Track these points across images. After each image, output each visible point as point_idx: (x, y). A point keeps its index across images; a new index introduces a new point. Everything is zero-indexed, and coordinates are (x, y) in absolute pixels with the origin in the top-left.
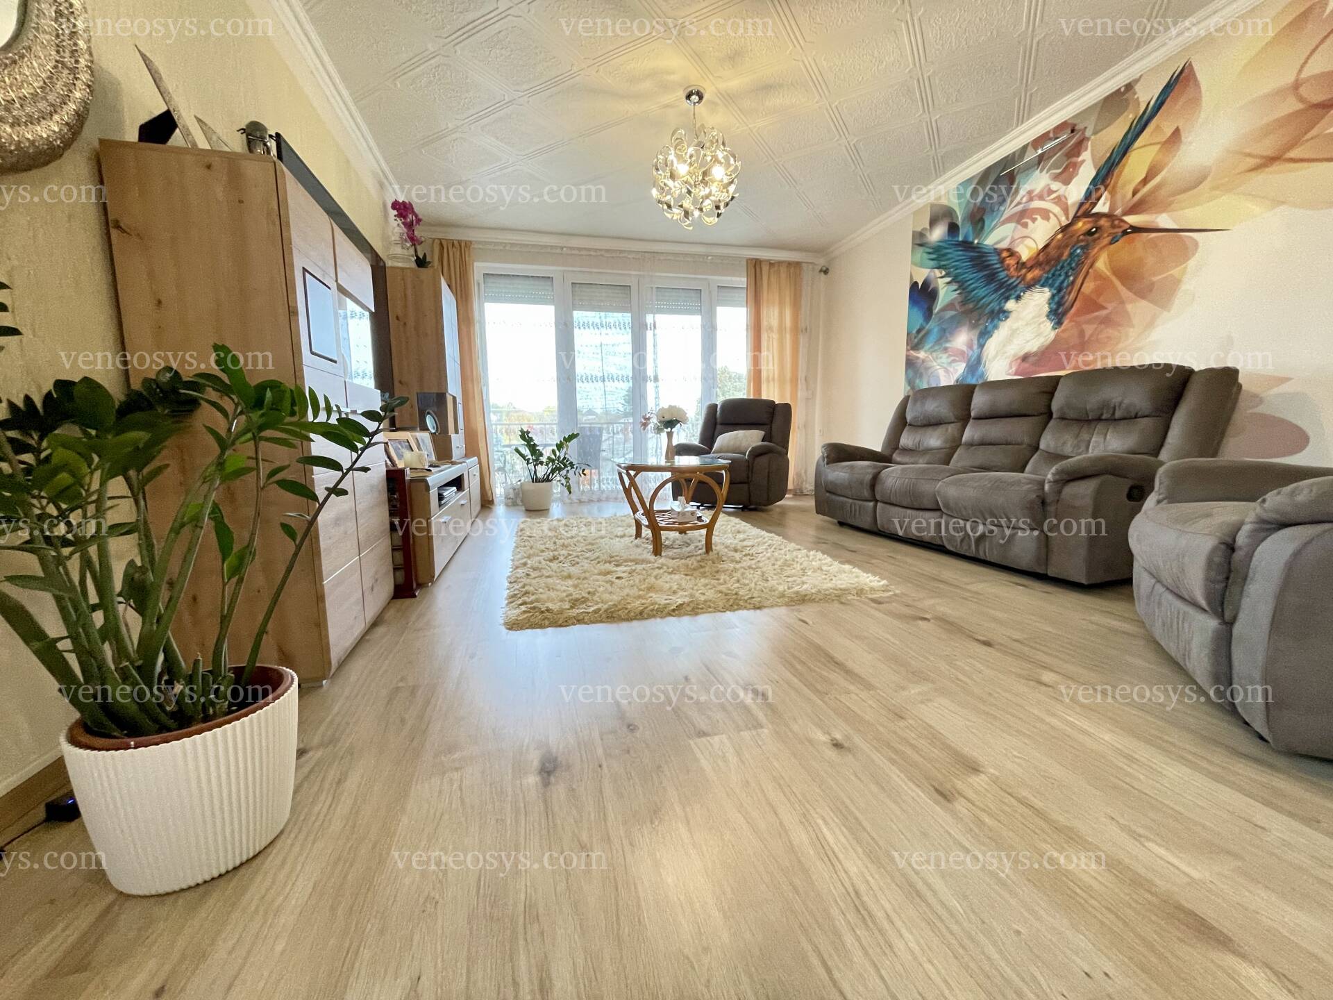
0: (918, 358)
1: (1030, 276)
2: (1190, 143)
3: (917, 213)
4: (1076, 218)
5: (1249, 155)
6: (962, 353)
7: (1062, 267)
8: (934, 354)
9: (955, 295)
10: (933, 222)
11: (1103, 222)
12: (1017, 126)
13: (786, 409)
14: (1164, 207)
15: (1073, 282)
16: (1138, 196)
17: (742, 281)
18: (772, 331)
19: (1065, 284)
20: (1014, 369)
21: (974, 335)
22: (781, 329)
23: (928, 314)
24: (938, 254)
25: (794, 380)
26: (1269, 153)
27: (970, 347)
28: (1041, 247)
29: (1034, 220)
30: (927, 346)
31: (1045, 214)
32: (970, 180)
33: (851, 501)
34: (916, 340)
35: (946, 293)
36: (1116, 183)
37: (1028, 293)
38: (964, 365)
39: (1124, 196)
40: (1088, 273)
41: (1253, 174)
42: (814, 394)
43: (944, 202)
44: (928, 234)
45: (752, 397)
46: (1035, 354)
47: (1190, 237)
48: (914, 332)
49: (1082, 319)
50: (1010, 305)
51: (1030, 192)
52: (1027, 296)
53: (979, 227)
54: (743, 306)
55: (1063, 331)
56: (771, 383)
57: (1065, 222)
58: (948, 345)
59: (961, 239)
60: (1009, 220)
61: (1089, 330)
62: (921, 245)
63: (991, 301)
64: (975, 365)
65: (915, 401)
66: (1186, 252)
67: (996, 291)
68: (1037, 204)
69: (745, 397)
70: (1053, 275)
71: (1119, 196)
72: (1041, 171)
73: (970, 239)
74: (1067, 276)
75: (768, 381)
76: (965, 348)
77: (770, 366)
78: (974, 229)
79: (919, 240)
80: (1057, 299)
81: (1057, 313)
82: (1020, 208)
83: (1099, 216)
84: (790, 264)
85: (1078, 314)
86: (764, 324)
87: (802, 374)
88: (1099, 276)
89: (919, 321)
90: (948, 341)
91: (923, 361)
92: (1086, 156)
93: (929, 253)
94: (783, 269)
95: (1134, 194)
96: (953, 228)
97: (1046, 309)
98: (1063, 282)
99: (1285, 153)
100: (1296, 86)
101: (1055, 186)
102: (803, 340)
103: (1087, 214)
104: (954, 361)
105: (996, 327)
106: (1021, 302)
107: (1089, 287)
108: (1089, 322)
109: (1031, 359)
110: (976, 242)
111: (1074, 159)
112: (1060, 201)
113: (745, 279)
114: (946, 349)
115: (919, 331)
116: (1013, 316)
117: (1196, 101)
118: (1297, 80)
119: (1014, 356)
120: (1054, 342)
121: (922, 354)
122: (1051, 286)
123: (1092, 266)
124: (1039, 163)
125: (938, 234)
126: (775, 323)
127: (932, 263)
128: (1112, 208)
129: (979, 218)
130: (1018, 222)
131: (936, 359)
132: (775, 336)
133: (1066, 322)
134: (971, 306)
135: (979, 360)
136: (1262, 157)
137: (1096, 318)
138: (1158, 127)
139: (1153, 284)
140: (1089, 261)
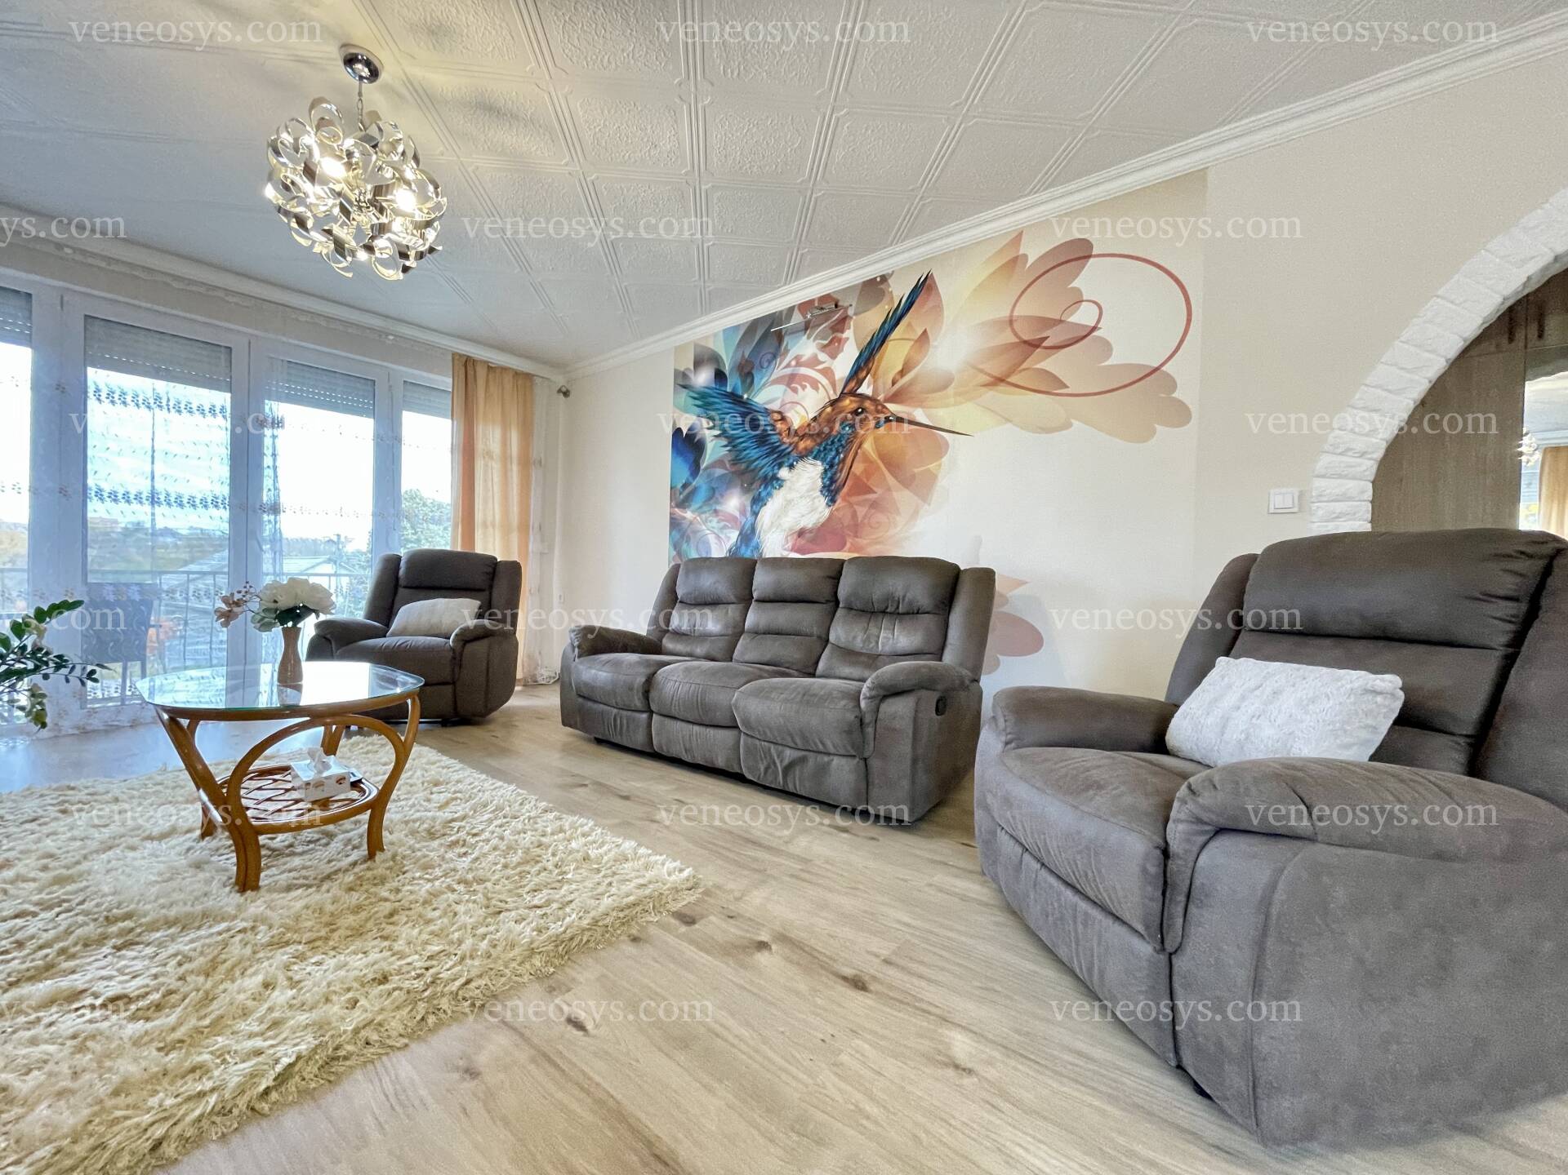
0: (684, 518)
1: (802, 445)
2: (936, 347)
3: (679, 350)
4: (843, 395)
5: (981, 371)
6: (734, 519)
7: (833, 442)
8: (704, 516)
9: (724, 451)
10: (698, 363)
11: (867, 404)
12: (785, 284)
13: (514, 569)
14: (920, 403)
15: (844, 460)
16: (897, 386)
17: (446, 382)
18: (491, 458)
19: (836, 460)
20: (790, 545)
21: (747, 500)
22: (505, 458)
23: (695, 469)
24: (705, 401)
25: (524, 527)
26: (997, 373)
27: (743, 512)
28: (812, 416)
29: (804, 388)
30: (695, 506)
31: (815, 385)
32: (737, 327)
33: (615, 711)
34: (682, 497)
35: (714, 449)
36: (878, 366)
37: (801, 463)
38: (737, 533)
39: (884, 384)
40: (856, 453)
41: (984, 389)
42: (551, 548)
43: (711, 345)
44: (692, 376)
45: (459, 549)
46: (811, 531)
47: (942, 437)
48: (679, 486)
49: (854, 499)
50: (784, 473)
51: (797, 358)
52: (800, 465)
53: (749, 381)
54: (444, 416)
55: (837, 510)
56: (490, 529)
57: (834, 397)
58: (718, 508)
59: (729, 389)
60: (778, 381)
61: (861, 511)
62: (685, 387)
63: (764, 465)
64: (748, 535)
65: (687, 573)
66: (941, 449)
67: (768, 455)
68: (804, 371)
69: (448, 548)
70: (825, 449)
71: (880, 382)
72: (809, 338)
73: (740, 392)
74: (838, 453)
75: (485, 525)
76: (737, 514)
77: (488, 508)
78: (743, 382)
79: (682, 381)
80: (829, 475)
81: (831, 489)
82: (788, 371)
83: (863, 397)
84: (517, 374)
85: (849, 494)
86: (480, 446)
87: (534, 520)
88: (867, 459)
89: (684, 474)
90: (718, 503)
91: (691, 523)
92: (849, 334)
93: (695, 398)
94: (508, 379)
95: (894, 383)
96: (720, 376)
97: (819, 483)
98: (834, 458)
99: (1009, 376)
100: (1011, 322)
101: (822, 356)
102: (535, 474)
103: (853, 393)
104: (725, 527)
105: (769, 495)
106: (795, 471)
107: (858, 468)
108: (859, 504)
109: (808, 536)
110: (745, 396)
111: (839, 335)
112: (828, 373)
113: (450, 380)
114: (716, 511)
115: (685, 486)
116: (787, 485)
117: (938, 308)
118: (1011, 316)
119: (790, 530)
120: (830, 518)
121: (689, 515)
122: (823, 460)
123: (860, 447)
124: (806, 329)
125: (703, 378)
126: (495, 447)
127: (698, 410)
128: (875, 390)
129: (747, 371)
130: (788, 385)
131: (705, 522)
132: (496, 466)
133: (839, 501)
134: (743, 466)
135: (753, 529)
136: (992, 377)
137: (866, 500)
138: (909, 325)
139: (913, 476)
140: (857, 442)
